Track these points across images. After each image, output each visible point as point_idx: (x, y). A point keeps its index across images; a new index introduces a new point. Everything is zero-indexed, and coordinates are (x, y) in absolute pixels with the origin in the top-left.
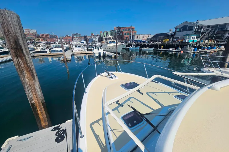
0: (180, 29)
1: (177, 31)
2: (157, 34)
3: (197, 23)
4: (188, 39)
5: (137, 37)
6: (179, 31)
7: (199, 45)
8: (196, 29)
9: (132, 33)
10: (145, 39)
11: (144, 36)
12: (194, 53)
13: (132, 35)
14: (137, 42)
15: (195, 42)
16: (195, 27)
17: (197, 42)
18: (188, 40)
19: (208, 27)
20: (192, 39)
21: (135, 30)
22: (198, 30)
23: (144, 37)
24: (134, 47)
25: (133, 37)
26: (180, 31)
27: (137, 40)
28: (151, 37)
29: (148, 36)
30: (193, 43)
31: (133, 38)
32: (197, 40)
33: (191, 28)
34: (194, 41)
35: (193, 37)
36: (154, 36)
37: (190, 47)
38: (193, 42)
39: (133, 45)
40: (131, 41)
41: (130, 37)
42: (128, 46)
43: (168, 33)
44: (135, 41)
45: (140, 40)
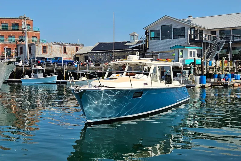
0: (157, 32)
1: (151, 39)
2: (100, 45)
3: (189, 21)
4: (182, 57)
5: (45, 49)
6: (155, 38)
7: (207, 72)
8: (190, 35)
9: (27, 38)
10: (69, 56)
11: (65, 48)
12: (203, 87)
13: (27, 43)
14: (48, 65)
15: (198, 65)
16: (189, 31)
17: (202, 65)
18: (182, 59)
19: (213, 32)
20: (191, 56)
21: (34, 28)
22: (195, 37)
23: (65, 52)
24: (40, 76)
25: (30, 48)
26: (157, 38)
27: (46, 59)
28: (84, 50)
29: (77, 49)
30: (195, 66)
31: (30, 52)
32: (202, 59)
33: (179, 33)
34: (197, 63)
35: (191, 53)
36: (94, 49)
37: (190, 73)
38: (194, 63)
39: (36, 72)
40: (26, 60)
41: (21, 49)
42: (18, 74)
43: (129, 42)
44: (39, 62)
45: (56, 58)
